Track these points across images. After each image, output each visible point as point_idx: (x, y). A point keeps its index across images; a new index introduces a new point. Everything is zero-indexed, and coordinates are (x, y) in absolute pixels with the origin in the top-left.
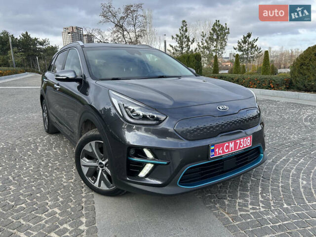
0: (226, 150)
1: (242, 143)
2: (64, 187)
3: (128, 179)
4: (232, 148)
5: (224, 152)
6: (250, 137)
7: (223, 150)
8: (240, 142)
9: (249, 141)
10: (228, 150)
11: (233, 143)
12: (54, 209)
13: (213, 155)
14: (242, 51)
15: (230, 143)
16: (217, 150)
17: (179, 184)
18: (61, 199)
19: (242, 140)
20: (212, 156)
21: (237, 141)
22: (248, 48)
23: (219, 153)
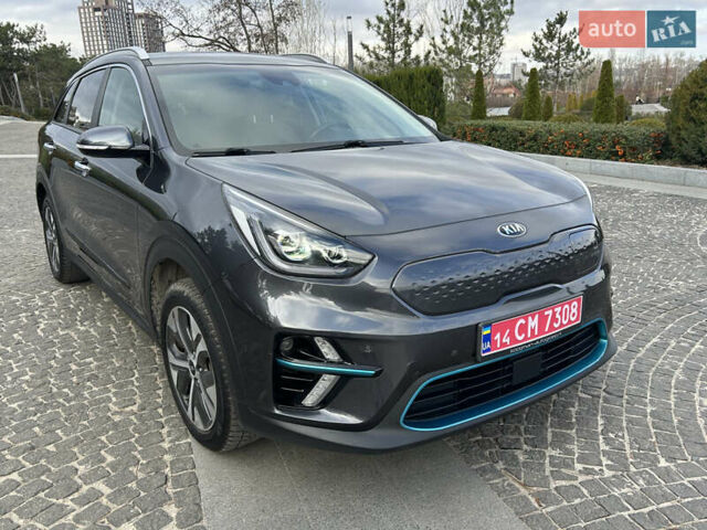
0: (520, 335)
1: (558, 316)
2: (115, 425)
3: (277, 412)
4: (533, 331)
5: (513, 340)
6: (578, 301)
7: (512, 335)
8: (554, 314)
9: (574, 311)
10: (523, 335)
11: (537, 316)
12: (94, 485)
13: (488, 350)
14: (543, 60)
15: (530, 318)
16: (498, 336)
17: (404, 422)
18: (110, 459)
19: (558, 309)
20: (484, 352)
21: (546, 313)
22: (558, 52)
23: (503, 345)
